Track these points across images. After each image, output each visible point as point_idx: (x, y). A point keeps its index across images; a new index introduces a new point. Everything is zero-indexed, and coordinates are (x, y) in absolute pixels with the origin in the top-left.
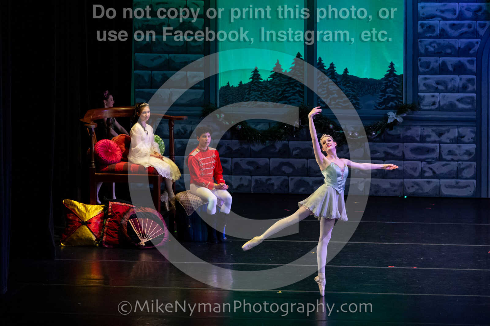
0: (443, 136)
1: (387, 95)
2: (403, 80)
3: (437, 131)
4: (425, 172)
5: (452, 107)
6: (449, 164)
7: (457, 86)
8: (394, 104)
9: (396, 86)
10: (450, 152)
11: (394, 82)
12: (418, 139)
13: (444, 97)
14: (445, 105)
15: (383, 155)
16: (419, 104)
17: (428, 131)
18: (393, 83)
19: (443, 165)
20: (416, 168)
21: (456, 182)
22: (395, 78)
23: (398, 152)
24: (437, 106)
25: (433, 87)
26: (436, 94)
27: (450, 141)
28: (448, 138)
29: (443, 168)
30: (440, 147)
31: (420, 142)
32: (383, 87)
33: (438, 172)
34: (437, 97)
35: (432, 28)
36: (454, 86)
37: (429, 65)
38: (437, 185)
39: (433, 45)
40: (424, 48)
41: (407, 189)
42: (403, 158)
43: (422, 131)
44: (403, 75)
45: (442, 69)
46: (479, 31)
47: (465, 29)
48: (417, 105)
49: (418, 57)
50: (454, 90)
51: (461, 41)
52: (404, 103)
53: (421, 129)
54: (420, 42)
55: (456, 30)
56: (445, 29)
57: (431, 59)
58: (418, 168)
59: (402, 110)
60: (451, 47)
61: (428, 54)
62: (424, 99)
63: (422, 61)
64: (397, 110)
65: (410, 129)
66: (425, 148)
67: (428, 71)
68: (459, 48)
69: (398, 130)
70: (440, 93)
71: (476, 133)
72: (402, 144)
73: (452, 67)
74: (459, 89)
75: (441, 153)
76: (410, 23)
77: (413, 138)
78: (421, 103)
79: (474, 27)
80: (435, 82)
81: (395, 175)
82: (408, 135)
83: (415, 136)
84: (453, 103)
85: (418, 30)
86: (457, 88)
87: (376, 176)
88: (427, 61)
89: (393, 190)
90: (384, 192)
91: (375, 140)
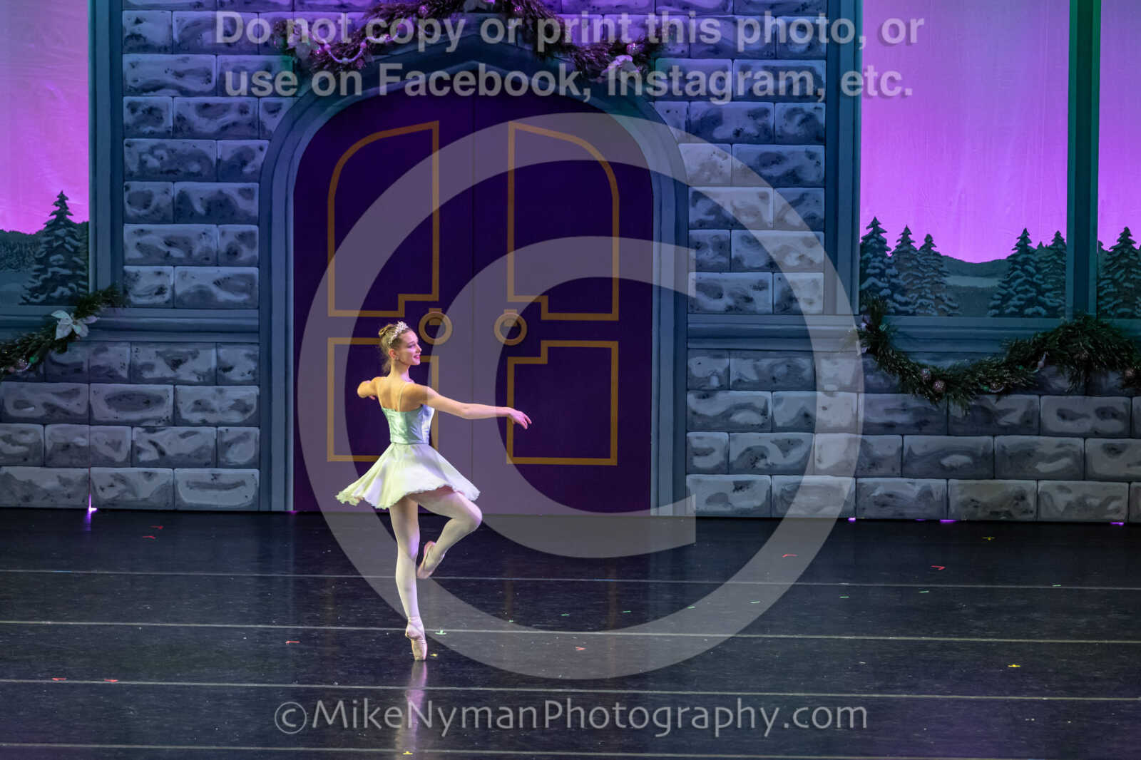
0: (181, 366)
1: (50, 270)
2: (87, 234)
3: (169, 356)
4: (140, 451)
5: (202, 299)
7: (214, 249)
8: (67, 292)
9: (72, 250)
10: (199, 405)
11: (68, 239)
12: (124, 374)
13: (183, 276)
14: (187, 293)
15: (41, 412)
16: (126, 292)
17: (146, 355)
18: (64, 242)
19: (183, 436)
20: (120, 443)
21: (213, 475)
22: (70, 231)
24: (167, 296)
25: (159, 251)
26: (168, 269)
27: (199, 378)
28: (194, 372)
29: (183, 441)
30: (175, 392)
31: (129, 381)
32: (42, 252)
33: (170, 452)
34: (169, 276)
35: (156, 113)
36: (208, 248)
37: (150, 201)
38: (168, 482)
39: (157, 152)
40: (138, 162)
41: (100, 493)
42: (89, 419)
43: (134, 354)
44: (88, 223)
45: (179, 209)
46: (265, 120)
47: (231, 117)
48: (121, 293)
49: (124, 181)
50: (207, 259)
51: (223, 146)
52: (91, 291)
53: (131, 351)
54: (127, 145)
55: (211, 118)
56: (186, 116)
57: (154, 187)
58: (123, 442)
59: (87, 307)
60: (201, 157)
61: (145, 174)
62: (138, 280)
63: (132, 190)
64: (75, 307)
65: (106, 350)
66: (142, 394)
67: (146, 215)
68: (219, 161)
69: (77, 352)
70: (174, 266)
71: (259, 360)
72: (87, 385)
73: (202, 206)
74: (220, 258)
75: (177, 408)
76: (105, 101)
77: (112, 371)
78: (130, 288)
79: (254, 113)
80: (162, 241)
81: (71, 457)
82: (102, 363)
83: (116, 366)
84: (205, 289)
85: (123, 119)
86: (215, 254)
87: (26, 460)
88: (145, 189)
89: (66, 493)
90: (45, 499)
91: (26, 377)
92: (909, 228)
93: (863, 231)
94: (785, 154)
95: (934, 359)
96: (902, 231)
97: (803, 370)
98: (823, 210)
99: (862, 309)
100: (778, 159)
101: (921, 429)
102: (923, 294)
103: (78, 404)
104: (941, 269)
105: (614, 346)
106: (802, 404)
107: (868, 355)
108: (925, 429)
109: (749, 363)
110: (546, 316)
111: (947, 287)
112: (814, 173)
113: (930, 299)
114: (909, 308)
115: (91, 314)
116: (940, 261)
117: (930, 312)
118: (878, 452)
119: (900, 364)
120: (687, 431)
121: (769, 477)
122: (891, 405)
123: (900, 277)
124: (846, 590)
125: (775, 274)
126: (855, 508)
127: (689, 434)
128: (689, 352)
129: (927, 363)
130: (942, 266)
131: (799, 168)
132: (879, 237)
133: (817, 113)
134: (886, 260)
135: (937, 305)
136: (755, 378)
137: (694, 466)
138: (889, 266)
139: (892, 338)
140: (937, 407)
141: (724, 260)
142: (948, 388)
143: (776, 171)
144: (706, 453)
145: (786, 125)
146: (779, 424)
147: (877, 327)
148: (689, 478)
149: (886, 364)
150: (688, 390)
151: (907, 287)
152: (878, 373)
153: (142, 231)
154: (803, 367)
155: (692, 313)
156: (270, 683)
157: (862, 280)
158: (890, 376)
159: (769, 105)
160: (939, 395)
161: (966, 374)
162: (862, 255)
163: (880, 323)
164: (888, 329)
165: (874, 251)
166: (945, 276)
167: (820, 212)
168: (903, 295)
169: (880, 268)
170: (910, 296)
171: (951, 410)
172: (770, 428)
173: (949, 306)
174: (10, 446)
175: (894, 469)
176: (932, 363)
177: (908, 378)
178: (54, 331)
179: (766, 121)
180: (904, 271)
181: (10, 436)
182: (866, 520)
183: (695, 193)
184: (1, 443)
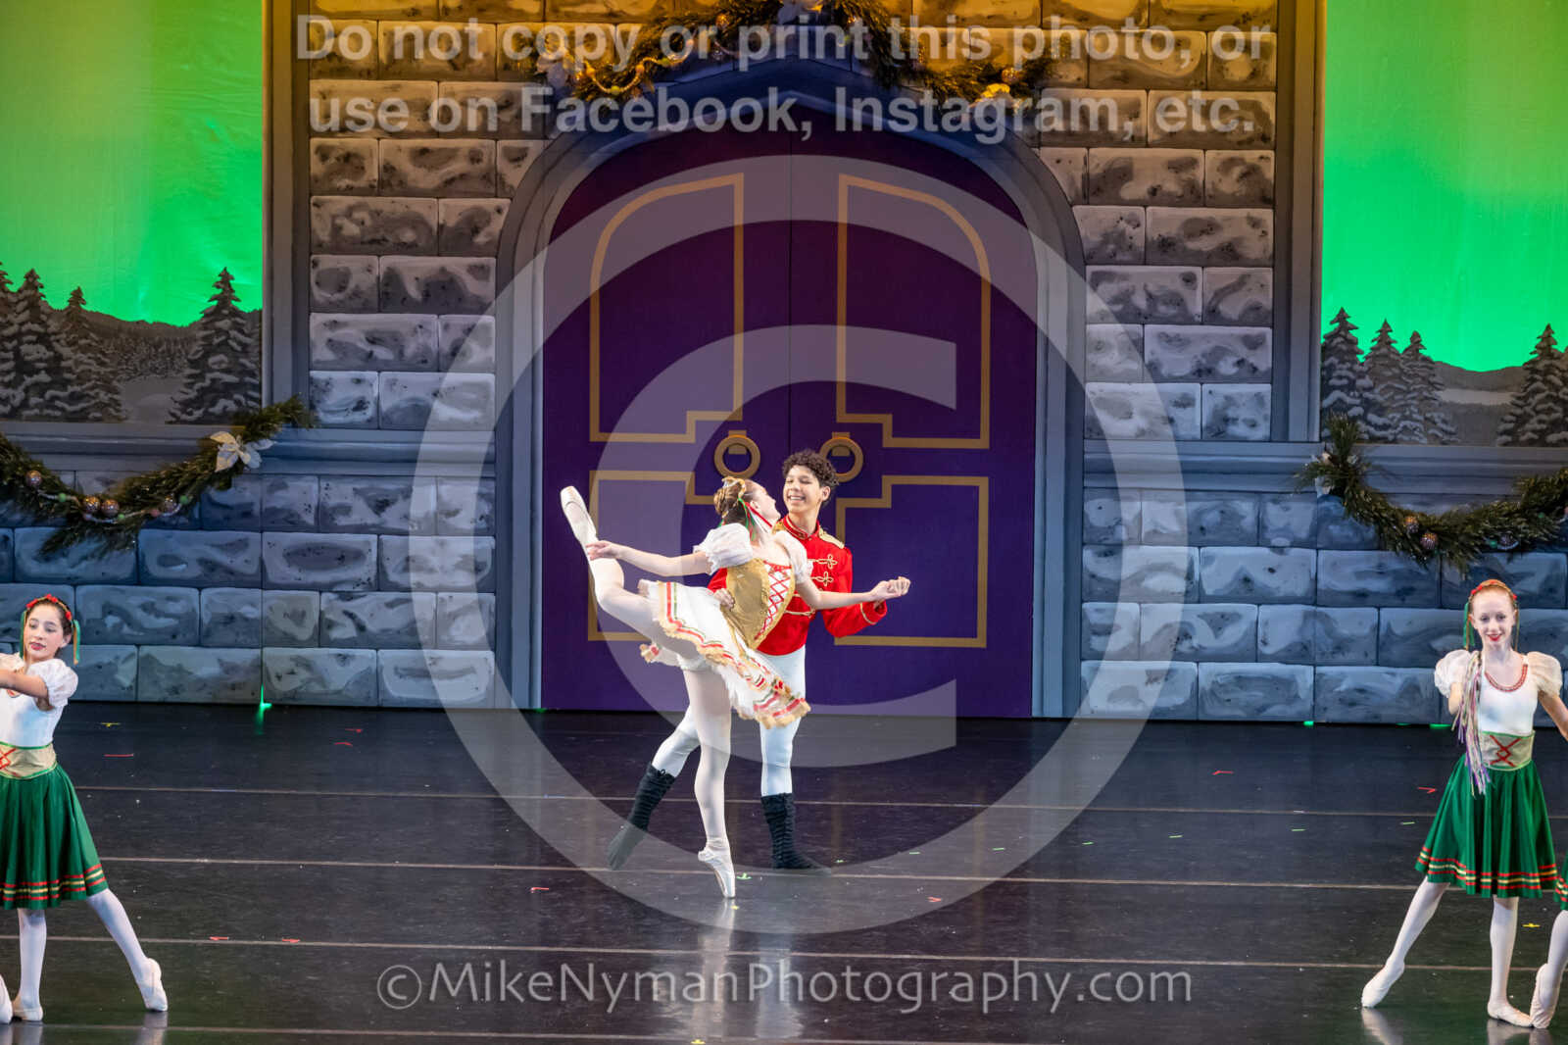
0: (388, 509)
1: (209, 376)
2: (260, 327)
3: (372, 494)
4: (331, 625)
5: (416, 416)
6: (407, 601)
7: (434, 348)
8: (232, 407)
9: (239, 348)
11: (233, 333)
12: (310, 519)
13: (392, 383)
14: (396, 408)
15: (196, 571)
16: (312, 407)
17: (340, 493)
18: (229, 338)
19: (390, 605)
20: (303, 614)
22: (236, 323)
24: (370, 412)
25: (358, 350)
26: (368, 375)
27: (412, 526)
28: (406, 517)
29: (391, 612)
30: (380, 544)
31: (317, 529)
32: (198, 352)
33: (372, 627)
34: (371, 385)
35: (356, 161)
36: (427, 349)
37: (346, 281)
38: (369, 668)
39: (357, 215)
40: (330, 226)
41: (274, 680)
42: (261, 582)
43: (323, 492)
44: (260, 312)
45: (387, 294)
46: (505, 172)
47: (458, 166)
48: (306, 408)
49: (311, 254)
50: (425, 362)
51: (447, 206)
52: (265, 405)
53: (320, 487)
54: (315, 205)
55: (431, 168)
56: (395, 164)
57: (353, 263)
58: (308, 614)
59: (260, 427)
60: (416, 222)
61: (340, 244)
62: (329, 390)
63: (321, 267)
64: (244, 427)
65: (284, 486)
66: (333, 548)
67: (341, 301)
68: (441, 227)
69: (245, 489)
70: (379, 372)
71: (494, 501)
72: (258, 534)
73: (418, 288)
74: (441, 359)
75: (382, 566)
76: (285, 145)
77: (293, 514)
78: (319, 402)
79: (490, 160)
80: (363, 337)
81: (237, 634)
82: (279, 504)
83: (299, 508)
84: (421, 404)
85: (309, 169)
86: (435, 355)
87: (174, 637)
88: (339, 266)
89: (230, 682)
90: (200, 689)
91: (174, 522)
92: (1389, 322)
93: (1326, 327)
94: (1219, 220)
95: (1422, 504)
96: (1380, 327)
97: (1243, 517)
98: (1271, 296)
99: (1323, 434)
100: (1209, 228)
101: (1403, 600)
102: (1408, 413)
103: (246, 561)
104: (1432, 379)
105: (982, 483)
106: (1241, 564)
107: (1331, 497)
108: (1408, 599)
110: (890, 441)
111: (1440, 405)
112: (1258, 246)
113: (1418, 421)
114: (1389, 434)
115: (264, 437)
116: (1431, 369)
117: (1417, 439)
118: (1344, 631)
119: (1376, 510)
120: (1082, 602)
121: (1194, 664)
122: (1363, 567)
123: (1377, 390)
124: (1300, 820)
125: (1205, 386)
126: (1314, 707)
127: (1086, 605)
128: (1086, 492)
129: (1412, 508)
130: (1434, 375)
131: (1239, 240)
132: (1348, 336)
133: (1262, 164)
134: (1357, 367)
135: (1427, 429)
137: (1092, 649)
138: (1361, 376)
139: (1364, 474)
140: (1426, 569)
142: (1441, 543)
143: (1206, 244)
144: (1107, 631)
145: (1220, 180)
146: (1209, 591)
147: (1344, 458)
148: (1085, 665)
149: (1357, 510)
150: (1083, 544)
151: (1386, 404)
152: (1346, 522)
153: (335, 322)
154: (1243, 514)
155: (1090, 438)
156: (508, 945)
157: (1324, 394)
158: (1363, 527)
159: (1197, 153)
160: (1429, 553)
161: (1467, 524)
162: (1323, 359)
163: (1347, 453)
164: (1359, 461)
165: (1339, 353)
166: (1438, 390)
167: (1266, 301)
168: (1380, 416)
169: (1348, 378)
170: (1391, 416)
171: (1445, 574)
172: (1196, 598)
173: (1443, 430)
174: (152, 617)
175: (1366, 655)
176: (1419, 509)
177: (1385, 529)
178: (213, 459)
179: (1194, 175)
180: (1381, 382)
181: (153, 604)
182: (1327, 724)
183: (1094, 273)
184: (139, 614)
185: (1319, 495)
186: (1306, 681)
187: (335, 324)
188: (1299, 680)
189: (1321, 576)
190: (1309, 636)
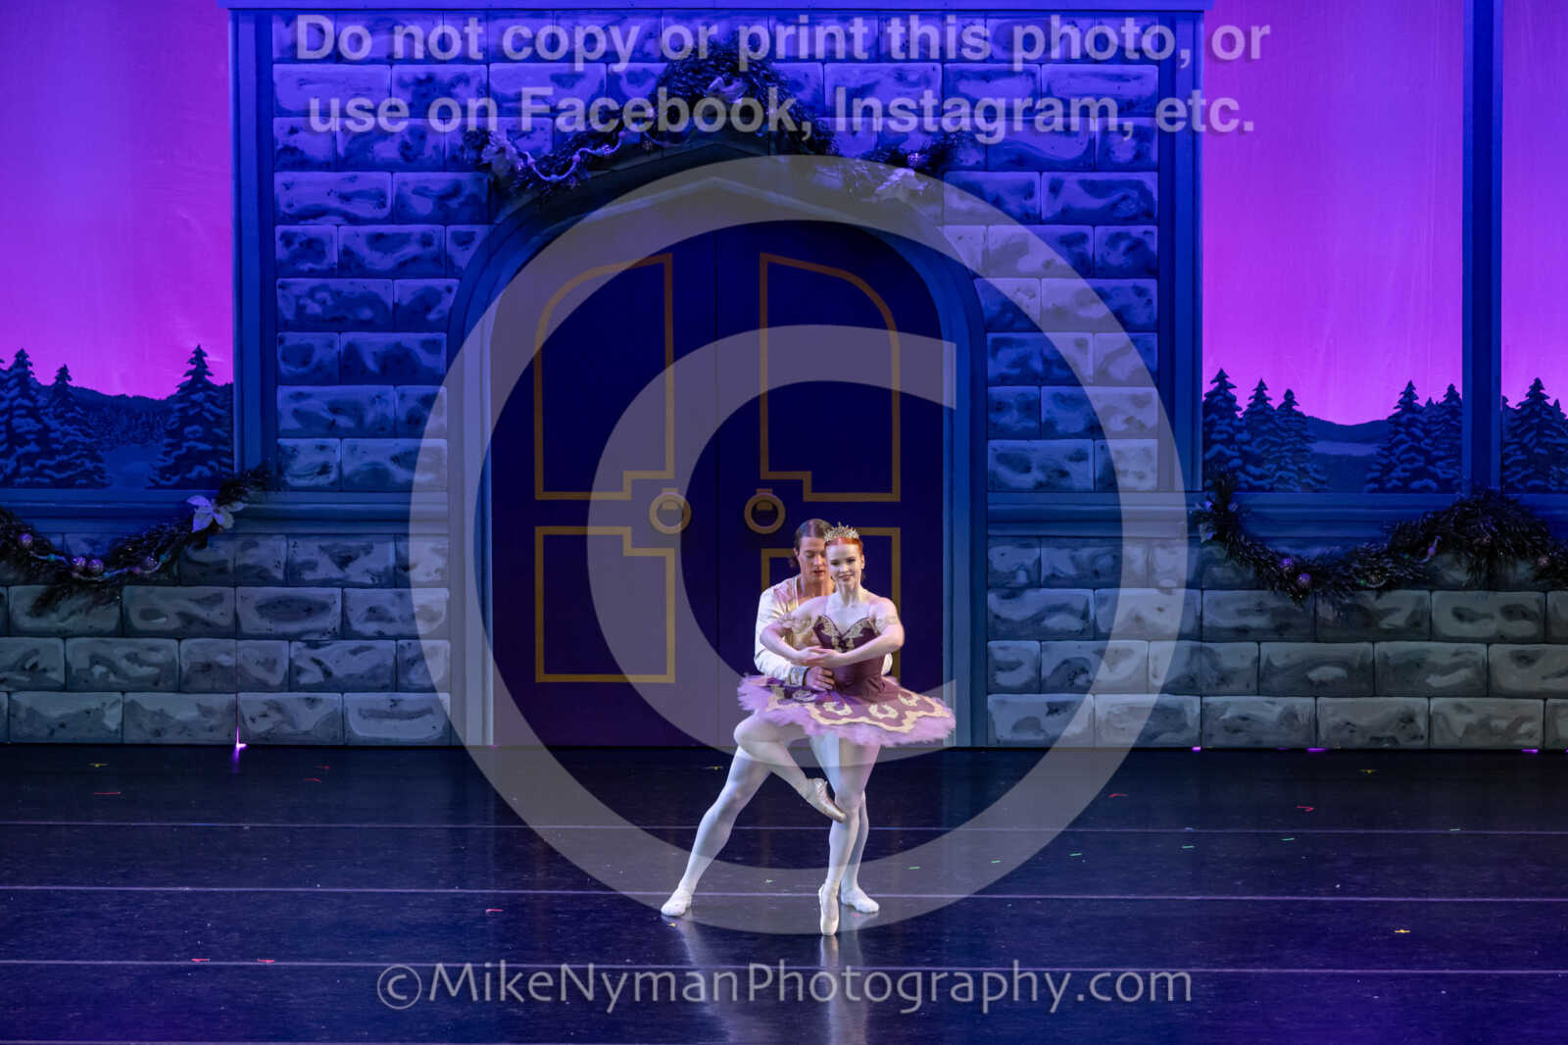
0: (350, 564)
1: (185, 444)
2: (232, 400)
3: (336, 551)
4: (300, 671)
5: (376, 479)
6: (368, 648)
7: (391, 416)
8: (207, 472)
9: (212, 419)
10: (374, 613)
11: (208, 405)
12: (279, 575)
13: (353, 449)
14: (357, 473)
15: (175, 624)
16: (281, 472)
17: (307, 550)
18: (203, 409)
19: (354, 652)
20: (275, 662)
21: (393, 700)
22: (209, 396)
23: (222, 614)
24: (333, 476)
25: (326, 419)
26: (333, 442)
27: (373, 579)
28: (367, 571)
29: (355, 659)
30: (344, 596)
31: (285, 584)
32: (174, 423)
33: (338, 673)
34: (334, 451)
35: (317, 247)
36: (384, 417)
37: (310, 357)
38: (336, 709)
39: (319, 295)
40: (294, 305)
41: (249, 723)
42: (235, 632)
43: (291, 549)
44: (232, 385)
45: (347, 367)
46: (454, 254)
47: (412, 250)
48: (274, 473)
49: (277, 332)
50: (383, 429)
51: (401, 286)
52: (236, 471)
53: (288, 546)
54: (280, 287)
55: (386, 252)
56: (354, 248)
57: (315, 339)
58: (278, 661)
59: (232, 491)
60: (373, 301)
61: (304, 323)
62: (295, 457)
63: (288, 343)
64: (217, 491)
65: (256, 545)
66: (301, 600)
67: (305, 375)
68: (396, 305)
69: (219, 548)
70: (341, 439)
72: (232, 589)
73: (376, 362)
74: (398, 427)
75: (346, 616)
76: (252, 233)
77: (266, 570)
78: (286, 466)
79: (440, 244)
80: (326, 408)
81: (214, 680)
82: (250, 561)
83: (269, 565)
84: (380, 467)
85: (275, 254)
86: (392, 423)
87: (156, 684)
88: (302, 342)
89: (207, 725)
90: (180, 733)
91: (155, 579)
92: (1264, 381)
93: (1207, 387)
94: (1107, 290)
95: (1298, 547)
96: (1256, 386)
98: (1157, 359)
99: (1206, 484)
101: (1281, 635)
102: (1283, 464)
104: (1305, 433)
105: (895, 534)
107: (1214, 542)
108: (1286, 634)
109: (1066, 553)
110: (809, 496)
111: (1312, 456)
112: (1144, 313)
113: (1290, 470)
114: (1264, 483)
115: (238, 500)
116: (1304, 423)
117: (1291, 487)
118: (1228, 663)
119: (1255, 553)
120: (988, 640)
122: (1243, 605)
123: (1254, 444)
124: (1190, 838)
125: (1097, 441)
126: (1201, 734)
127: (991, 644)
128: (990, 541)
129: (1287, 550)
130: (1306, 429)
131: (1126, 308)
132: (1227, 395)
133: (1147, 239)
134: (1236, 423)
135: (1300, 478)
136: (1072, 572)
137: (997, 684)
138: (1239, 430)
139: (1244, 520)
140: (1302, 606)
141: (1032, 424)
142: (1314, 583)
144: (1012, 667)
145: (1108, 254)
146: (1103, 629)
147: (1225, 506)
148: (991, 698)
149: (1238, 553)
150: (988, 588)
151: (1264, 455)
152: (1228, 564)
153: (301, 394)
155: (993, 491)
157: (1206, 448)
158: (1243, 569)
159: (1087, 229)
160: (1305, 592)
161: (1338, 565)
162: (1205, 415)
163: (1227, 502)
164: (1239, 509)
165: (1221, 412)
166: (1311, 442)
167: (1152, 363)
168: (1257, 467)
169: (1227, 432)
170: (1267, 467)
171: (1319, 610)
172: (1092, 637)
173: (1315, 479)
174: (136, 667)
175: (1248, 686)
176: (1293, 552)
177: (1264, 570)
178: (190, 522)
179: (1085, 249)
180: (1258, 436)
181: (136, 654)
182: (1214, 750)
183: (995, 340)
184: (124, 664)
185: (1203, 540)
186: (1192, 711)
187: (300, 396)
188: (1187, 709)
189: (1205, 613)
190: (1195, 668)
